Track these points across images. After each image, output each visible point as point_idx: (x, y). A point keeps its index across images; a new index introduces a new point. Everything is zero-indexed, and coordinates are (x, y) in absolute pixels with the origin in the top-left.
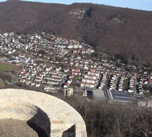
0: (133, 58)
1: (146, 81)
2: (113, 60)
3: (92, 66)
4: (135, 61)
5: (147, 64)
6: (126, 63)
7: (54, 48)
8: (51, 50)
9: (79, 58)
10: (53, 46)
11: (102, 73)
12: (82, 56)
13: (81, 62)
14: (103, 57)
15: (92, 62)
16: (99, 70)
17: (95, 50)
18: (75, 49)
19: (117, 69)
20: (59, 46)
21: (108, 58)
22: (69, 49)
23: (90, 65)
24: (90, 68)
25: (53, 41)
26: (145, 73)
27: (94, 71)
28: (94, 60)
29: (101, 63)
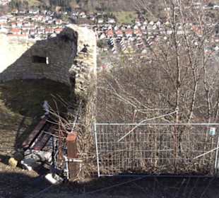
2: (48, 9)
3: (14, 26)
4: (83, 4)
5: (100, 7)
6: (69, 10)
11: (32, 33)
14: (29, 6)
15: (13, 19)
16: (27, 30)
19: (57, 23)
21: (39, 7)
23: (10, 24)
24: (11, 29)
26: (100, 21)
27: (19, 33)
28: (16, 15)
29: (28, 17)
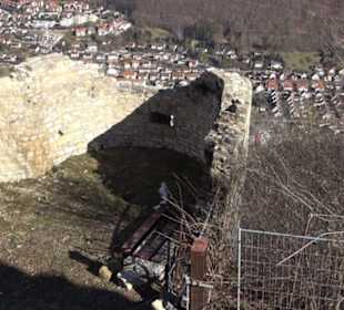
0: (226, 33)
1: (258, 84)
3: (127, 66)
4: (233, 39)
5: (260, 43)
6: (211, 46)
7: (25, 31)
8: (19, 37)
9: (93, 48)
10: (22, 26)
11: (153, 78)
12: (99, 44)
13: (99, 58)
14: (153, 38)
15: (127, 56)
16: (145, 74)
17: (133, 22)
18: (79, 27)
19: (191, 65)
20: (38, 24)
21: (167, 40)
22: (64, 28)
23: (122, 63)
24: (122, 70)
25: (22, 10)
26: (258, 65)
27: (134, 77)
28: (132, 50)
29: (149, 54)
